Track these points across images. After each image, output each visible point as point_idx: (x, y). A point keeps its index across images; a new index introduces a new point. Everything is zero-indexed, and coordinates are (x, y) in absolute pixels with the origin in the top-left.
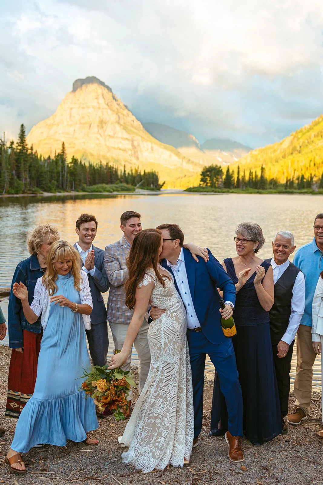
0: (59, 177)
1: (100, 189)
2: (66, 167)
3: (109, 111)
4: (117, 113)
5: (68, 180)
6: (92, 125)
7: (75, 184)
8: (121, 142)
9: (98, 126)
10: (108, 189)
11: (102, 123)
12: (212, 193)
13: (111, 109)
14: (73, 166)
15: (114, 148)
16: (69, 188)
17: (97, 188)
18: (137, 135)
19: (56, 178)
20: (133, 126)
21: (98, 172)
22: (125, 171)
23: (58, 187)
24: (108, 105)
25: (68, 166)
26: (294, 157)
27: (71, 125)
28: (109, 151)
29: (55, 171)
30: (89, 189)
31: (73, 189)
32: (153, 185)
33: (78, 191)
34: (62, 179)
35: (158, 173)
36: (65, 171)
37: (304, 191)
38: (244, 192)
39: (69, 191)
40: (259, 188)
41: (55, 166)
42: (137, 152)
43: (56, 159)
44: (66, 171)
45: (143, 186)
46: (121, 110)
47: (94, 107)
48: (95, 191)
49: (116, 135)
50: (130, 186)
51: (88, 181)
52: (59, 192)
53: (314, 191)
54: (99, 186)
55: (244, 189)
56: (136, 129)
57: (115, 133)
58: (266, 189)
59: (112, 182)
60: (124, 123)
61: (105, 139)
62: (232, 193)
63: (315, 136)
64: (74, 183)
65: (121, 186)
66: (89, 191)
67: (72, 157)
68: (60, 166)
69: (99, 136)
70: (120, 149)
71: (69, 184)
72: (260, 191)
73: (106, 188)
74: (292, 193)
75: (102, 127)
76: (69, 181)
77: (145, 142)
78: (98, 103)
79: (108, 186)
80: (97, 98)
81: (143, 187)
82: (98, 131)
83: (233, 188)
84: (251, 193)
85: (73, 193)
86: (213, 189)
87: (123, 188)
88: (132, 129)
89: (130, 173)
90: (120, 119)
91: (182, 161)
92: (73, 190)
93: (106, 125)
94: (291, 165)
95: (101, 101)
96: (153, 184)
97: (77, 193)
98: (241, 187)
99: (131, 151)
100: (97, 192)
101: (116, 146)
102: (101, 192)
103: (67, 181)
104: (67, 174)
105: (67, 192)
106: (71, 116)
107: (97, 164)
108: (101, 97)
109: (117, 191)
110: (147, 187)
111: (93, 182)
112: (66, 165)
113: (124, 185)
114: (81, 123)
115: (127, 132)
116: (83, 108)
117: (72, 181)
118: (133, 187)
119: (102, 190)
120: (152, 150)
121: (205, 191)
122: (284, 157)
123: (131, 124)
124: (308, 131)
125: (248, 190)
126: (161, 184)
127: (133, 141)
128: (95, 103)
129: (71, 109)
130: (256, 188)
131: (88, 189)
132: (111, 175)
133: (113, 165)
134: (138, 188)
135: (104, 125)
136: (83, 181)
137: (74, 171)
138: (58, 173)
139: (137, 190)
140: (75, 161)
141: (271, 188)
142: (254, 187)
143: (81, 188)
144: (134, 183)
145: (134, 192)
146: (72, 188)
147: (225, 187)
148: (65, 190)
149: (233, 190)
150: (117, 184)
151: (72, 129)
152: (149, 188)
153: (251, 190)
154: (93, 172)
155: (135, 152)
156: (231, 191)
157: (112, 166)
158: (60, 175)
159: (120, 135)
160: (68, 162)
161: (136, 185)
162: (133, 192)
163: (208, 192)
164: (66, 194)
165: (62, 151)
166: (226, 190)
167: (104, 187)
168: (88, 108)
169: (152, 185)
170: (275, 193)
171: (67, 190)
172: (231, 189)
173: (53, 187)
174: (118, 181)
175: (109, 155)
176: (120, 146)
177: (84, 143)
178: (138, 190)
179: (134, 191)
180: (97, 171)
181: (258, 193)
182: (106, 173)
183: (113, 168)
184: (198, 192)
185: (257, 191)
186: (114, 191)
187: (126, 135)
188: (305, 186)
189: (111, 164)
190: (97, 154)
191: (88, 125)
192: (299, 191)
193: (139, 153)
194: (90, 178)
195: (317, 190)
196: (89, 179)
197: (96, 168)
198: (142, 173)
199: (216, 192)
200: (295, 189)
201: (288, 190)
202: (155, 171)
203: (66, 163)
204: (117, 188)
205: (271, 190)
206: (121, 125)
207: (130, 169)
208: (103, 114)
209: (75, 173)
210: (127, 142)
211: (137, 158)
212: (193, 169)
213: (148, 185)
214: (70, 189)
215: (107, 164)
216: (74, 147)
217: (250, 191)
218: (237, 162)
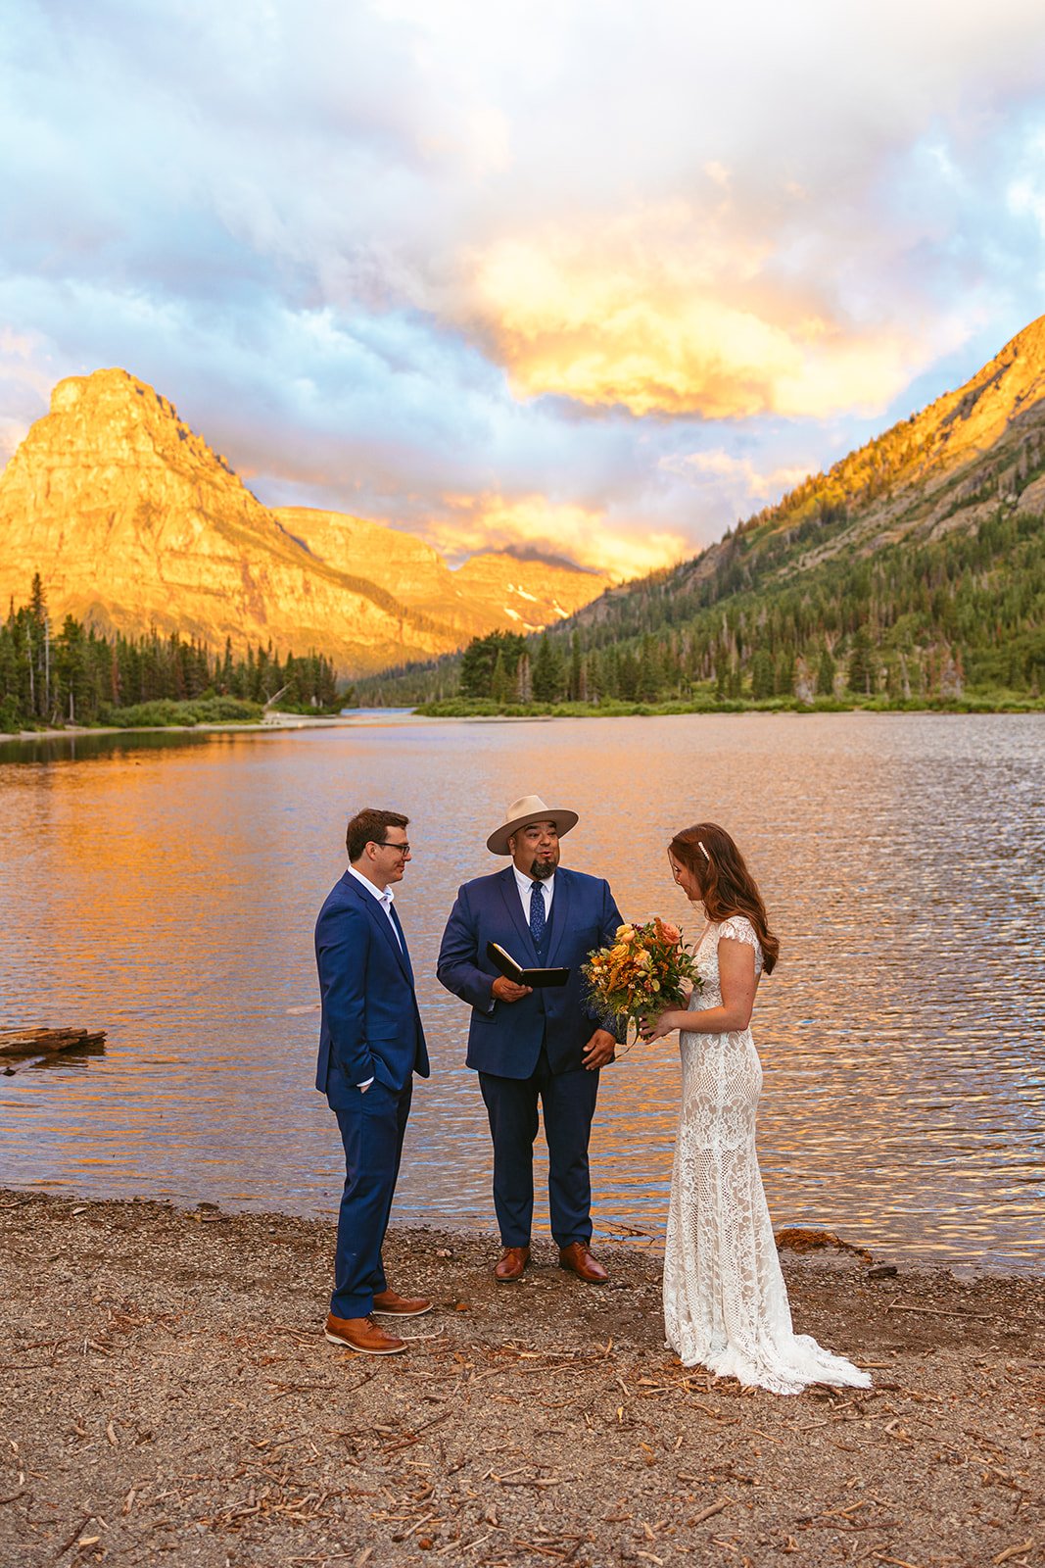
0: (25, 682)
1: (156, 717)
2: (47, 649)
3: (169, 474)
4: (194, 481)
5: (56, 691)
6: (117, 520)
7: (75, 705)
8: (208, 570)
9: (135, 521)
10: (180, 715)
11: (148, 512)
12: (500, 718)
13: (174, 470)
14: (68, 648)
15: (188, 588)
16: (58, 714)
17: (147, 713)
18: (258, 544)
19: (18, 685)
20: (243, 520)
21: (146, 665)
22: (229, 658)
23: (23, 713)
24: (163, 457)
25: (52, 649)
26: (735, 602)
27: (49, 521)
28: (172, 597)
29: (15, 663)
30: (123, 717)
31: (72, 718)
32: (318, 700)
33: (86, 725)
34: (37, 690)
35: (331, 660)
36: (44, 664)
37: (771, 703)
38: (594, 712)
39: (59, 724)
40: (640, 700)
41: (14, 649)
42: (260, 596)
43: (17, 627)
44: (48, 664)
45: (287, 703)
46: (207, 469)
47: (120, 463)
48: (139, 723)
49: (192, 549)
50: (247, 704)
51: (116, 692)
52: (30, 730)
53: (802, 702)
54: (152, 705)
55: (595, 702)
56: (252, 528)
57: (191, 542)
58: (662, 702)
59: (190, 695)
60: (218, 511)
61: (159, 558)
62: (561, 715)
63: (793, 540)
64: (74, 697)
65: (221, 706)
66: (123, 722)
67: (64, 620)
68: (29, 649)
69: (140, 556)
70: (207, 591)
71: (58, 704)
72: (644, 706)
73: (173, 711)
74: (738, 710)
75: (149, 525)
76: (59, 695)
77: (283, 569)
78: (134, 450)
79: (181, 707)
80: (128, 437)
81: (285, 706)
82: (137, 537)
83: (562, 701)
84: (617, 714)
85: (72, 732)
86: (502, 705)
87: (224, 709)
88: (241, 528)
89: (246, 662)
90: (204, 500)
91: (400, 622)
92: (71, 723)
93: (162, 518)
94: (730, 628)
95: (144, 444)
96: (316, 694)
97: (84, 731)
98: (586, 695)
99: (241, 594)
100: (147, 724)
101: (194, 582)
102: (157, 725)
103: (51, 694)
104: (50, 674)
105: (54, 727)
106: (48, 492)
107: (142, 638)
108: (140, 429)
109: (211, 720)
110: (299, 704)
111: (133, 695)
112: (47, 644)
113: (231, 700)
114: (80, 513)
115: (224, 537)
116: (89, 467)
117: (68, 695)
118: (256, 706)
119: (163, 720)
120: (307, 590)
121: (478, 714)
122: (705, 603)
123: (239, 513)
124: (774, 527)
125: (607, 706)
126: (342, 695)
127: (245, 567)
128: (124, 451)
129: (50, 470)
130: (631, 699)
131: (118, 716)
132: (186, 672)
133: (193, 641)
134: (271, 709)
135: (153, 518)
136: (101, 692)
137: (72, 661)
138: (23, 670)
139: (269, 716)
140: (72, 629)
141: (674, 698)
142: (625, 696)
143: (96, 713)
144: (258, 696)
145: (263, 722)
146: (67, 715)
147: (538, 700)
148: (46, 723)
149: (564, 707)
150: (206, 699)
151: (53, 533)
152: (305, 708)
153: (617, 705)
154: (131, 663)
155: (252, 599)
156: (556, 710)
157: (189, 643)
158: (29, 674)
159: (205, 548)
160: (53, 637)
161: (265, 702)
162: (258, 723)
163: (485, 715)
164: (51, 734)
165: (32, 603)
166: (543, 706)
167: (168, 709)
168: (103, 466)
169: (314, 699)
170: (690, 711)
171: (53, 722)
172: (556, 704)
173: (10, 716)
174: (211, 690)
175: (172, 610)
176: (207, 580)
177: (93, 574)
178: (274, 718)
179: (262, 719)
180: (143, 662)
181: (635, 713)
182: (173, 666)
183: (193, 648)
184: (457, 716)
185: (633, 706)
186: (199, 721)
187: (223, 548)
188: (776, 689)
189: (185, 638)
190: (136, 606)
191: (103, 519)
192: (759, 704)
193: (266, 600)
194: (123, 684)
195: (811, 699)
196: (121, 687)
197: (139, 651)
198: (283, 663)
199: (510, 714)
200: (748, 697)
201: (727, 701)
202: (321, 655)
203: (47, 638)
204: (209, 710)
205: (676, 704)
206: (207, 517)
207: (244, 651)
208: (151, 485)
209: (78, 668)
210: (227, 568)
211: (262, 618)
212: (435, 644)
213: (303, 698)
214: (61, 717)
215: (173, 637)
216: (59, 589)
217: (612, 709)
218: (563, 622)
